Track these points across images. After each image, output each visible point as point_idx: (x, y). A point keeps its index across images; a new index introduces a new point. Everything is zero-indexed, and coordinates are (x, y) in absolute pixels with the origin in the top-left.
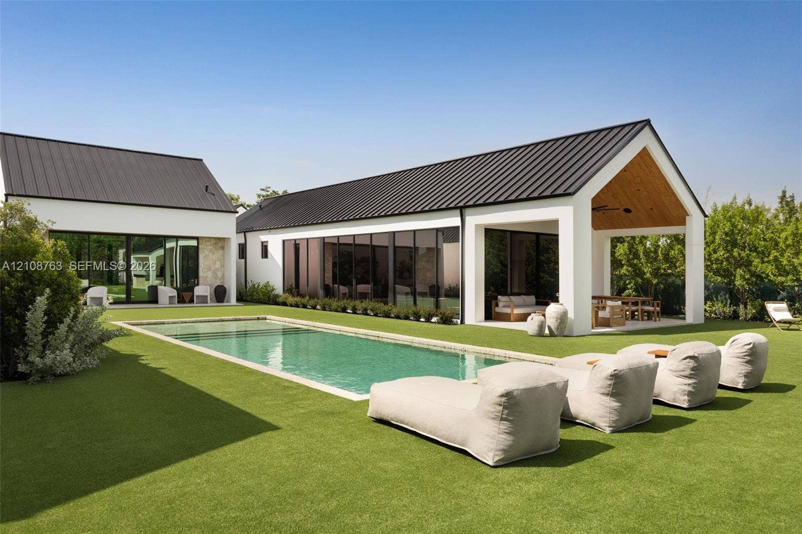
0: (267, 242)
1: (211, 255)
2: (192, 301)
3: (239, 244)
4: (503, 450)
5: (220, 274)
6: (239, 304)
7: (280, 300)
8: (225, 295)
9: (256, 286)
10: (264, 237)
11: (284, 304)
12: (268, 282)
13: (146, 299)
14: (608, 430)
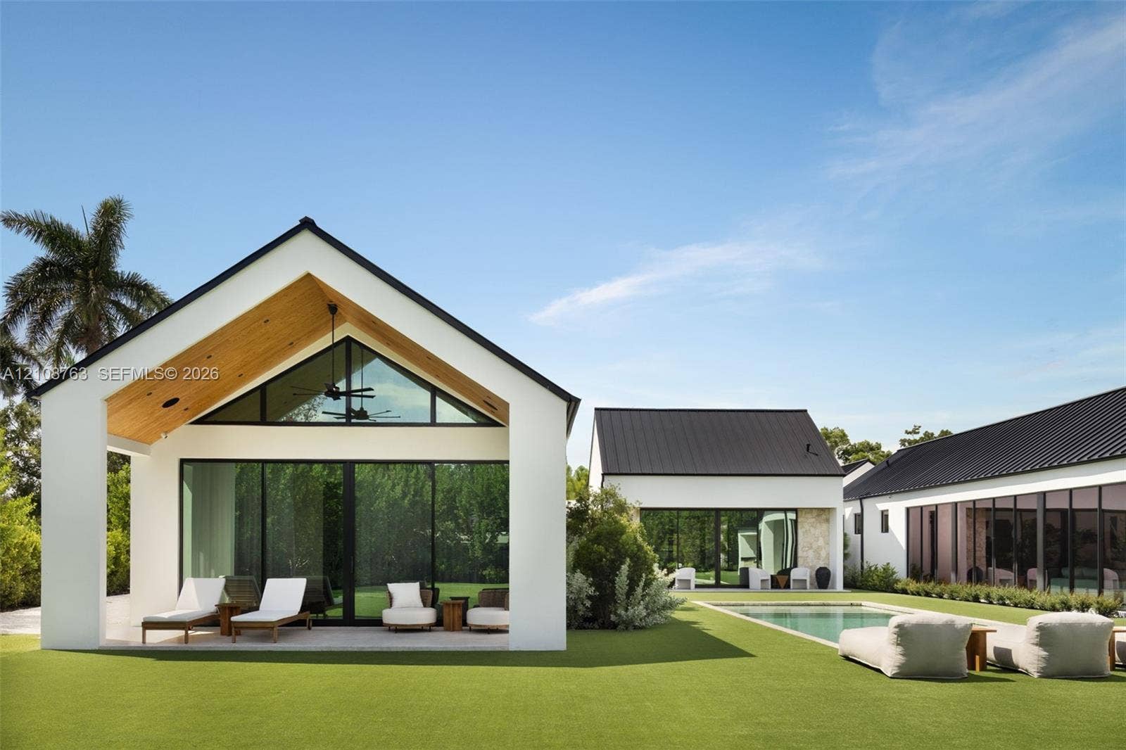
0: (887, 510)
1: (812, 529)
2: (787, 586)
3: (856, 515)
4: (898, 666)
5: (823, 554)
6: (845, 591)
7: (899, 586)
8: (829, 580)
9: (873, 569)
10: (882, 504)
11: (904, 592)
12: (888, 564)
13: (738, 583)
14: (1036, 675)
